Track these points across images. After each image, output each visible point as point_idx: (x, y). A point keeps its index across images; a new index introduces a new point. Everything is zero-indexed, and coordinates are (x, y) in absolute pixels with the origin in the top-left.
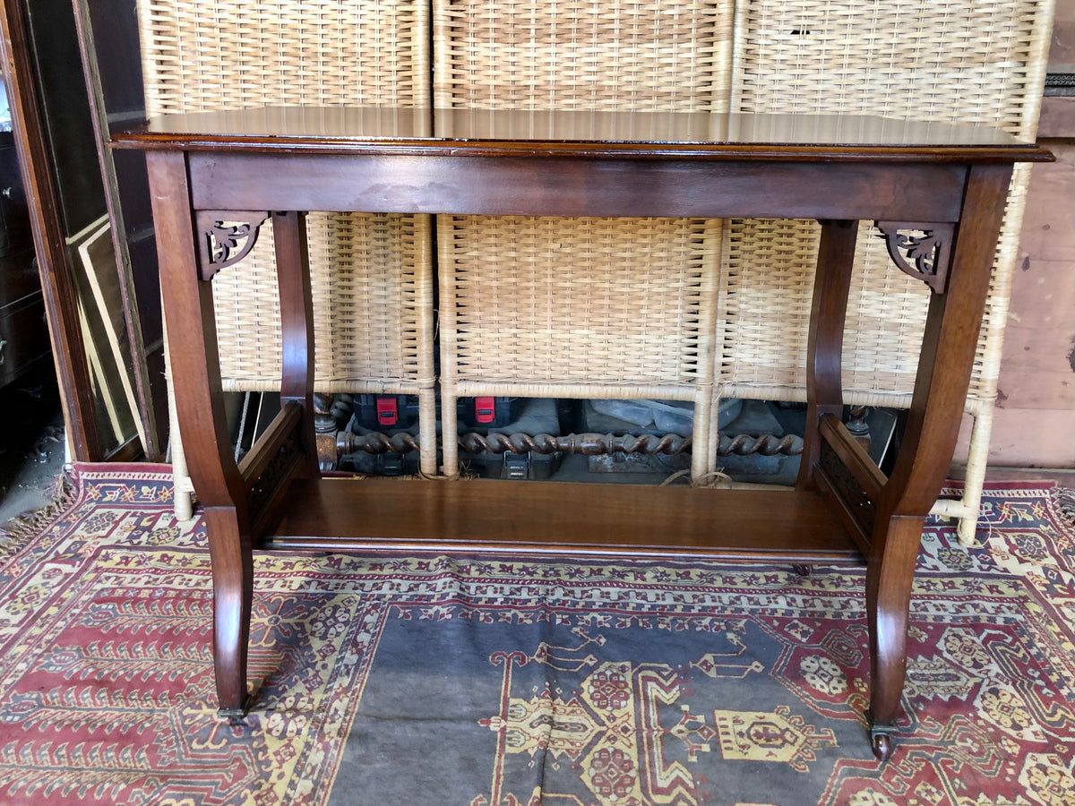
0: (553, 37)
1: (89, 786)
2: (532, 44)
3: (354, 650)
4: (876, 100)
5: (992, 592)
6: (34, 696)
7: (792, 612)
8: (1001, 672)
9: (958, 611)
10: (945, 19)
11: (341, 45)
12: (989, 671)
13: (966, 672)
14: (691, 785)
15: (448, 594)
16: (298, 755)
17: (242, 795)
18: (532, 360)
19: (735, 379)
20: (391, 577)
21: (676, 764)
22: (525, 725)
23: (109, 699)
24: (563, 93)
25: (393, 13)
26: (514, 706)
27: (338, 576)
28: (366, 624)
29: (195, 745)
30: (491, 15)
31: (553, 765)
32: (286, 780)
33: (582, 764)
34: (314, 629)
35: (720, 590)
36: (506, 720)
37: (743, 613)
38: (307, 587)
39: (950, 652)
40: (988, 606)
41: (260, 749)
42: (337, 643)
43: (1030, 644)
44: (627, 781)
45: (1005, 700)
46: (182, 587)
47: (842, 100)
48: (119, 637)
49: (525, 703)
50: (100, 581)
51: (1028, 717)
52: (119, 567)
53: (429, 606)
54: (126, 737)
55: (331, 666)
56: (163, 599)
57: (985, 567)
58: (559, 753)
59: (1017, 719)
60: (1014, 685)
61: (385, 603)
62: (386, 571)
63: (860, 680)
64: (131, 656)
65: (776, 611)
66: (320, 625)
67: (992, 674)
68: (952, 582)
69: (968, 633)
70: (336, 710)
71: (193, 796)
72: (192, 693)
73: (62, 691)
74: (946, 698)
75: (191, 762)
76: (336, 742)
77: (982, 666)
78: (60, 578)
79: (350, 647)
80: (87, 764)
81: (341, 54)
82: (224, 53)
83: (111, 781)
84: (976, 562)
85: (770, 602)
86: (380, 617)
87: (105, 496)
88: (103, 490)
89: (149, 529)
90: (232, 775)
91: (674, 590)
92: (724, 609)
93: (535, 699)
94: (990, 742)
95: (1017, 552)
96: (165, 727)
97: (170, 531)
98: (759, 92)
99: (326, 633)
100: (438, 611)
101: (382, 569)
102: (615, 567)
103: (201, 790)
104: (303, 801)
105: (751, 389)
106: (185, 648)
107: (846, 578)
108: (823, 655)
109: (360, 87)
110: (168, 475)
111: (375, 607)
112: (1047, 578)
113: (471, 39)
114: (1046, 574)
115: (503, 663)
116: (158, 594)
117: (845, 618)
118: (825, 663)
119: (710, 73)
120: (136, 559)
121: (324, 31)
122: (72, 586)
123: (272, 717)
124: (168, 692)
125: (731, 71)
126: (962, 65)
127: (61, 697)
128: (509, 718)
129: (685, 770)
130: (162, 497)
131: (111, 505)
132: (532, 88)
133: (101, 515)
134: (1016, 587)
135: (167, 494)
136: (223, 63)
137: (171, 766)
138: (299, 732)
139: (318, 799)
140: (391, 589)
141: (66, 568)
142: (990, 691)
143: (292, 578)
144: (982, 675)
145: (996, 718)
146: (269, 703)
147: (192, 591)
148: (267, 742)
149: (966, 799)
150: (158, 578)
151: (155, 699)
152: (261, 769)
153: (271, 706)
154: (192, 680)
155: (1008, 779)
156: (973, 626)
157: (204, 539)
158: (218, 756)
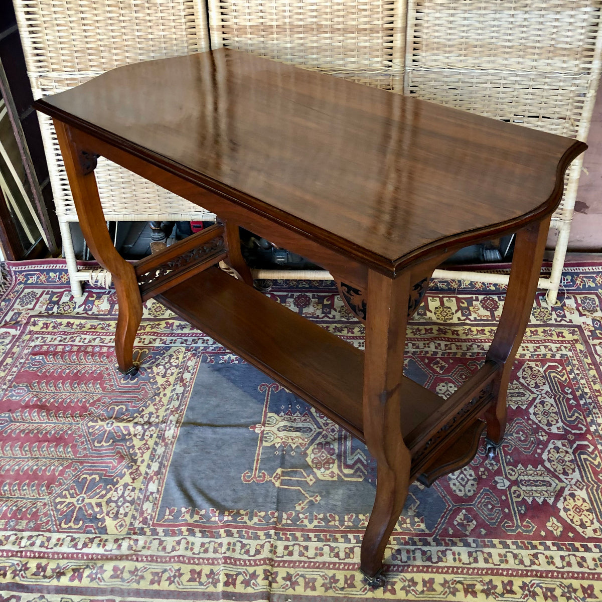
1: (43, 468)
3: (181, 384)
5: (558, 336)
6: (7, 415)
7: (437, 353)
8: (549, 390)
9: (535, 350)
12: (542, 390)
13: (530, 390)
14: (365, 462)
16: (151, 449)
17: (123, 473)
21: (359, 450)
22: (275, 429)
23: (48, 417)
26: (270, 417)
27: (172, 334)
28: (188, 367)
29: (96, 444)
31: (292, 453)
32: (145, 464)
33: (307, 452)
34: (159, 371)
36: (264, 426)
37: (409, 355)
38: (154, 342)
39: (524, 378)
40: (554, 346)
41: (130, 447)
42: (172, 379)
43: (572, 371)
44: (331, 461)
45: (547, 408)
46: (81, 344)
48: (49, 378)
49: (276, 416)
50: (33, 341)
51: (557, 418)
52: (42, 330)
53: (224, 354)
54: (59, 440)
55: (169, 394)
56: (71, 352)
57: (559, 319)
58: (296, 445)
59: (550, 419)
60: (554, 398)
61: (199, 352)
64: (56, 390)
65: (427, 352)
66: (161, 367)
67: (543, 392)
68: (536, 331)
69: (537, 365)
70: (171, 421)
71: (97, 474)
72: (92, 413)
73: (22, 412)
74: (514, 408)
75: (94, 453)
76: (171, 442)
77: (539, 387)
78: (10, 338)
79: (179, 382)
80: (41, 455)
83: (54, 465)
84: (554, 316)
85: (425, 347)
86: (196, 362)
87: (29, 279)
88: (26, 276)
89: (57, 303)
90: (117, 461)
93: (282, 414)
94: (532, 434)
95: (580, 308)
96: (79, 433)
97: (70, 303)
99: (165, 373)
100: (230, 357)
102: (336, 325)
103: (101, 470)
104: (154, 475)
106: (86, 384)
107: (474, 329)
108: (451, 381)
111: (194, 355)
112: (594, 326)
114: (593, 323)
115: (266, 391)
116: (67, 349)
117: (468, 357)
118: (451, 387)
120: (52, 325)
122: (18, 344)
123: (137, 428)
124: (78, 412)
127: (21, 415)
128: (266, 425)
129: (362, 454)
130: (63, 280)
131: (32, 286)
133: (28, 294)
134: (573, 333)
135: (66, 278)
137: (84, 456)
138: (151, 436)
139: (163, 474)
140: (203, 343)
141: (13, 332)
142: (540, 403)
143: (145, 336)
144: (538, 393)
145: (539, 419)
146: (134, 418)
147: (87, 346)
148: (134, 443)
149: (511, 467)
150: (66, 338)
151: (73, 417)
152: (131, 457)
153: (136, 421)
154: (91, 405)
155: (536, 456)
156: (541, 361)
157: (91, 310)
158: (109, 449)
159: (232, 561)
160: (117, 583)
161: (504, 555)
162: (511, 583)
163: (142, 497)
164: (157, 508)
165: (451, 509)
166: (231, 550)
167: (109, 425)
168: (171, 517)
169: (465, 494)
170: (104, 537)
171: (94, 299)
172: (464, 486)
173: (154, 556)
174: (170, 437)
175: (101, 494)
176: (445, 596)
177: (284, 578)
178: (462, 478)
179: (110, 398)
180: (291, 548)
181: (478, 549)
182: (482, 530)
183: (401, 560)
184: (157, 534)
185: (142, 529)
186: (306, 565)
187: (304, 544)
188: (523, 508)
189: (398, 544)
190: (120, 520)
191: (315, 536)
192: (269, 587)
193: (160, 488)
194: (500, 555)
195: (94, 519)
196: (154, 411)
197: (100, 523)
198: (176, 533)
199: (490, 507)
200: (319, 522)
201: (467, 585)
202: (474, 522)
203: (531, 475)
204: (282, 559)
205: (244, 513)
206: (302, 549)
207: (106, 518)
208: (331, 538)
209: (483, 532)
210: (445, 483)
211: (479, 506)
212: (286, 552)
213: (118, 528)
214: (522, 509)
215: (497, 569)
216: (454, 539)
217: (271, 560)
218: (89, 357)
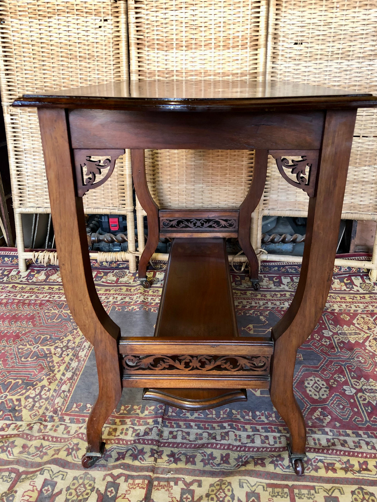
0: (184, 47)
2: (174, 51)
4: (333, 75)
9: (365, 308)
10: (364, 36)
11: (87, 52)
12: (375, 331)
13: (364, 332)
15: (138, 301)
16: (67, 363)
17: (42, 378)
18: (177, 198)
19: (270, 207)
20: (113, 294)
24: (189, 74)
25: (111, 36)
29: (23, 359)
30: (156, 37)
32: (61, 372)
35: (259, 299)
37: (268, 309)
39: (358, 324)
41: (50, 362)
46: (21, 298)
47: (317, 76)
53: (129, 306)
56: (12, 303)
61: (110, 304)
62: (112, 292)
63: (317, 335)
65: (283, 308)
68: (364, 297)
69: (368, 316)
70: (85, 346)
71: (21, 379)
72: (23, 340)
74: (353, 342)
75: (20, 365)
76: (84, 359)
77: (371, 329)
81: (88, 57)
82: (34, 56)
84: (376, 288)
85: (281, 304)
89: (7, 275)
90: (38, 371)
91: (239, 299)
92: (260, 307)
94: (370, 358)
96: (10, 352)
97: (17, 276)
98: (279, 72)
100: (133, 307)
101: (110, 291)
103: (25, 376)
104: (68, 380)
105: (277, 211)
106: (21, 322)
109: (97, 72)
110: (16, 253)
111: (106, 306)
113: (147, 49)
116: (10, 301)
119: (256, 64)
120: (1, 287)
121: (79, 46)
123: (57, 350)
124: (12, 339)
125: (266, 62)
126: (371, 58)
130: (14, 262)
132: (175, 71)
135: (16, 261)
136: (34, 61)
137: (12, 367)
138: (68, 355)
139: (74, 379)
140: (113, 299)
142: (373, 339)
144: (371, 333)
145: (374, 349)
146: (56, 343)
147: (25, 300)
148: (53, 359)
149: (355, 380)
150: (10, 295)
151: (7, 342)
152: (50, 368)
153: (57, 345)
154: (23, 335)
155: (375, 373)
156: (370, 314)
157: (31, 279)
158: (32, 363)
159: (124, 442)
160: (24, 456)
161: (358, 442)
162: (366, 463)
163: (55, 394)
164: (67, 403)
165: (309, 408)
166: (124, 433)
167: (35, 348)
168: (77, 409)
169: (320, 398)
170: (19, 423)
171: (35, 273)
172: (318, 392)
173: (59, 437)
174: (83, 356)
175: (21, 392)
176: (309, 471)
177: (168, 456)
178: (316, 386)
179: (38, 331)
180: (175, 433)
181: (334, 437)
182: (336, 423)
183: (269, 444)
184: (64, 421)
185: (52, 417)
186: (188, 446)
187: (187, 430)
188: (370, 408)
189: (265, 432)
190: (34, 411)
191: (196, 425)
192: (155, 463)
193: (71, 389)
194: (354, 442)
195: (13, 410)
196: (72, 339)
197: (17, 413)
198: (80, 422)
199: (341, 407)
200: (199, 415)
201: (327, 463)
202: (329, 417)
203: (373, 385)
204: (168, 441)
205: (137, 407)
206: (184, 434)
207: (24, 409)
208: (209, 427)
209: (338, 424)
210: (303, 390)
211: (332, 406)
212: (171, 436)
213: (32, 417)
214: (368, 409)
215: (353, 452)
216: (313, 429)
217: (158, 441)
218: (27, 306)
